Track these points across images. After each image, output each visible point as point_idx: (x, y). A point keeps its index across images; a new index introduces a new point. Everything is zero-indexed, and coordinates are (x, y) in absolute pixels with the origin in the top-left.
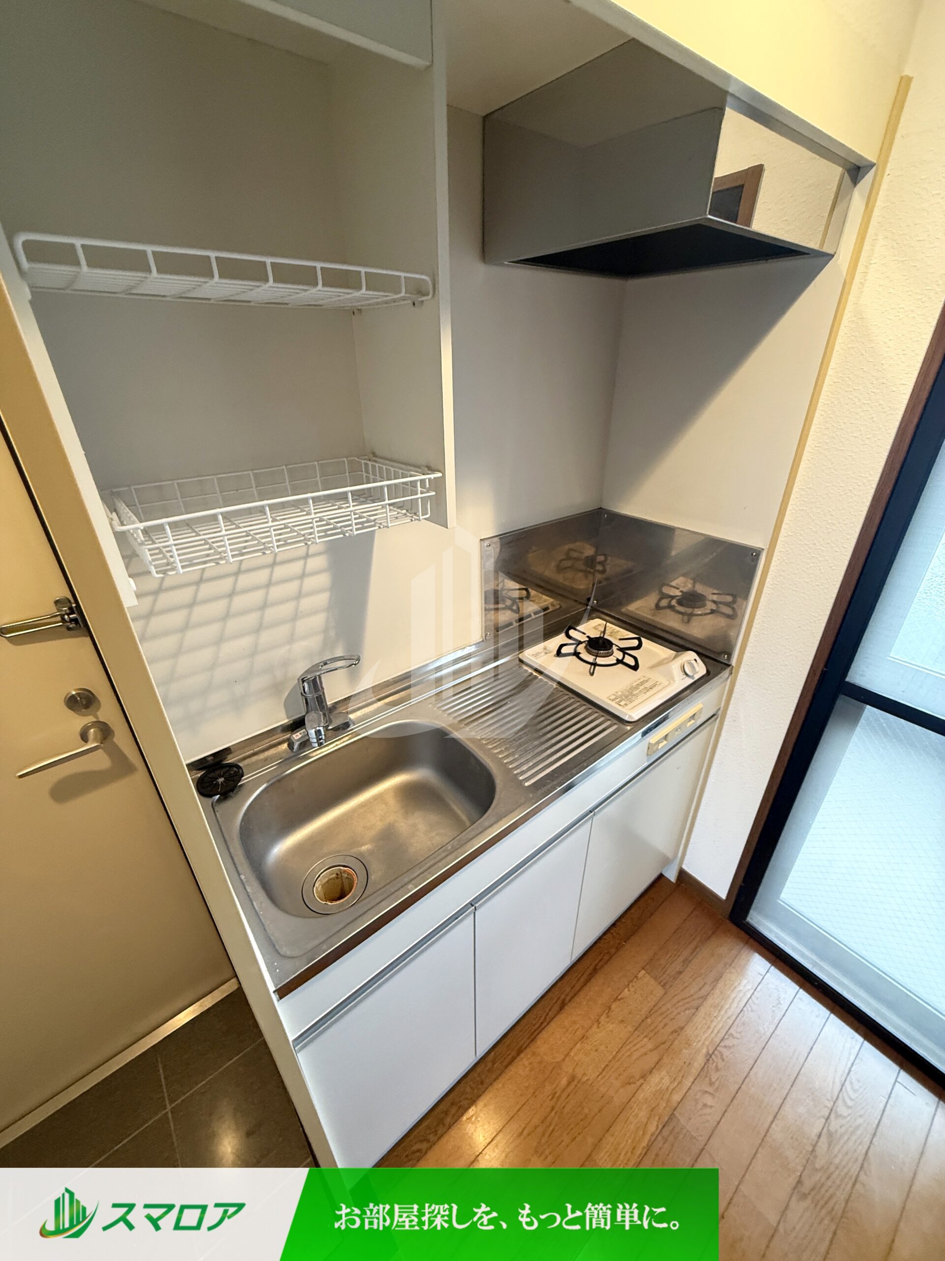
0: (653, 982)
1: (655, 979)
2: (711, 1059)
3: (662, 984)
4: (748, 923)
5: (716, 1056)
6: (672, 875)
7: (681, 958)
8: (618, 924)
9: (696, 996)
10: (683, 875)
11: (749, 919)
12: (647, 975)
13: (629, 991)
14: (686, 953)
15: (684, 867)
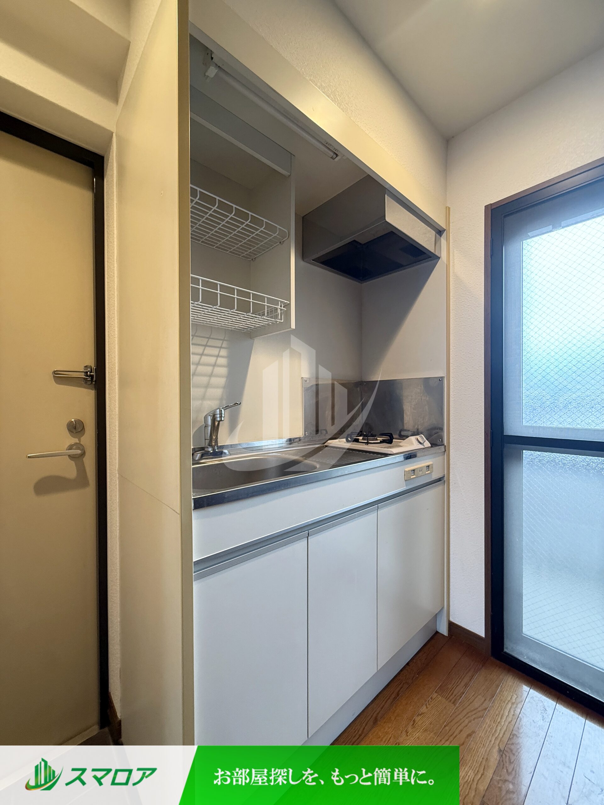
0: (444, 700)
1: (447, 699)
2: (503, 755)
3: (452, 701)
4: (506, 653)
5: (507, 751)
6: (444, 630)
7: (463, 684)
8: (410, 663)
9: (479, 709)
10: (452, 626)
11: (505, 650)
12: (439, 696)
13: (427, 708)
14: (466, 680)
15: (452, 619)
